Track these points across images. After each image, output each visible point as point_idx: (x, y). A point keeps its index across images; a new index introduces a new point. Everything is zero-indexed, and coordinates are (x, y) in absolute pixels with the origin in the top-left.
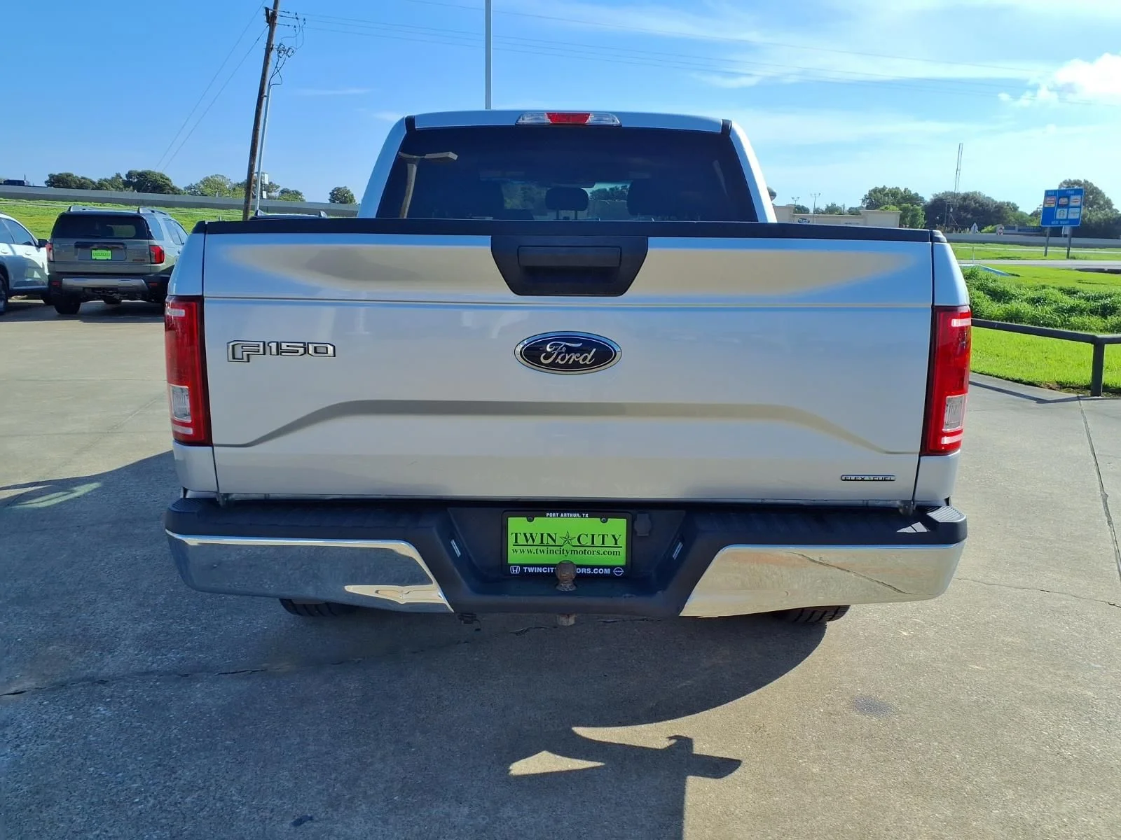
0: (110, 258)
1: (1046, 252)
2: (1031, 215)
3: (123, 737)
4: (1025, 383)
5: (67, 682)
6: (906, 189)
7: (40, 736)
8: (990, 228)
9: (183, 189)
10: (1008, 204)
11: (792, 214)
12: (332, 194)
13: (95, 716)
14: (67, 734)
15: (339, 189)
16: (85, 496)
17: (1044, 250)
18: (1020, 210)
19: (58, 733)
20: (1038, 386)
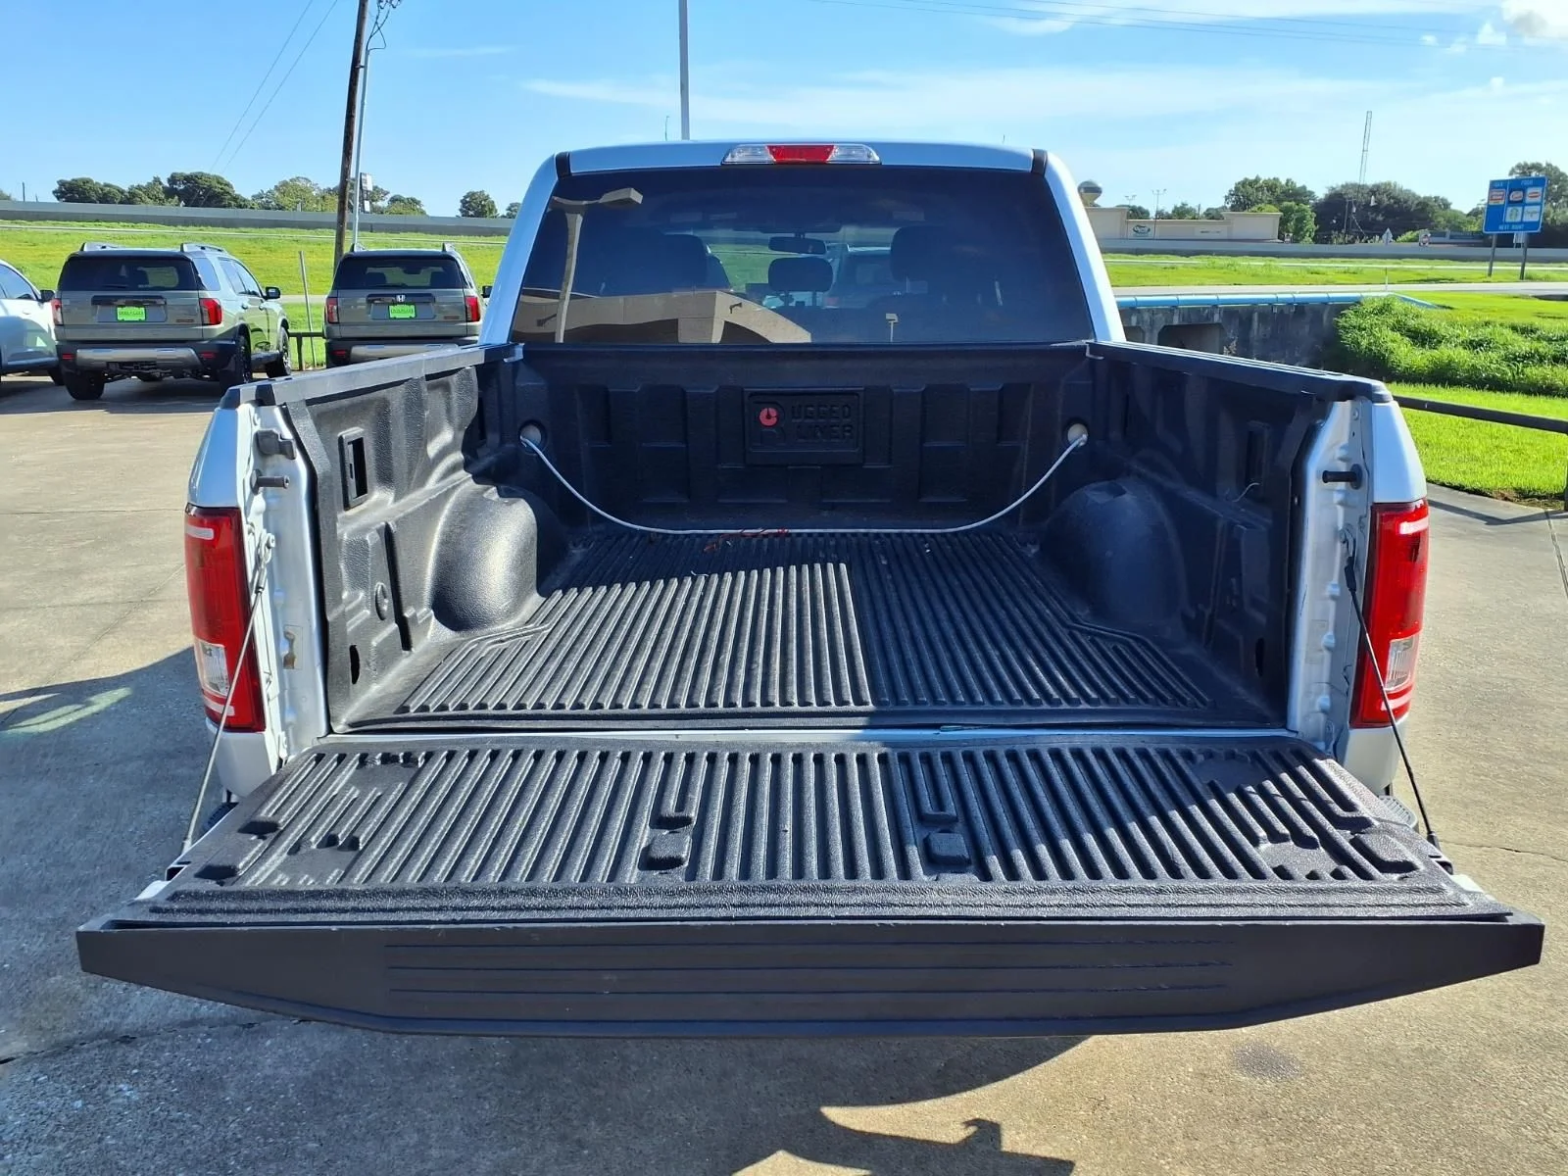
0: (143, 318)
1: (1491, 270)
2: (1469, 215)
3: (157, 1137)
4: (1469, 492)
5: (74, 1041)
6: (1288, 181)
7: (34, 1138)
8: (1409, 235)
9: (250, 199)
10: (1436, 198)
11: (1125, 219)
12: (464, 202)
13: (115, 1101)
14: (72, 1134)
15: (474, 194)
16: (105, 713)
17: (1488, 267)
18: (1453, 207)
19: (59, 1134)
20: (1487, 496)
